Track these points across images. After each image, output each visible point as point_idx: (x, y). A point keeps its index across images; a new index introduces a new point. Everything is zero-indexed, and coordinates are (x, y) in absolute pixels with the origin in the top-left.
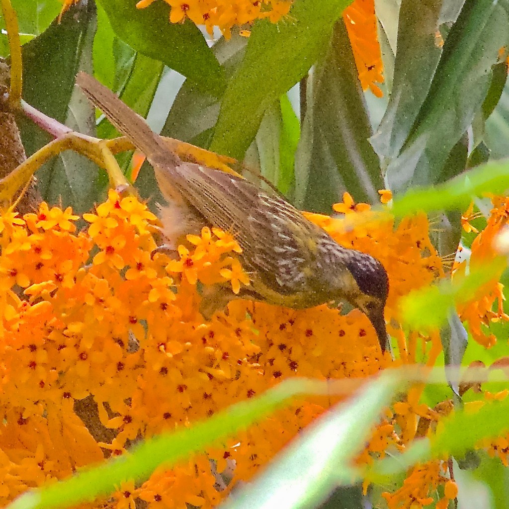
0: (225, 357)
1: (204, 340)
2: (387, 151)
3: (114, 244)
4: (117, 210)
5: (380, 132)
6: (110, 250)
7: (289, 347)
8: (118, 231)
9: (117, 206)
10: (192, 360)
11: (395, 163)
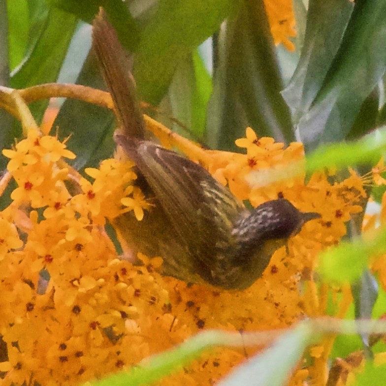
0: (137, 293)
1: (117, 278)
2: (298, 104)
3: (32, 180)
4: (37, 147)
5: (292, 85)
6: (28, 186)
7: (197, 306)
8: (36, 168)
9: (37, 143)
10: (104, 297)
11: (307, 117)
